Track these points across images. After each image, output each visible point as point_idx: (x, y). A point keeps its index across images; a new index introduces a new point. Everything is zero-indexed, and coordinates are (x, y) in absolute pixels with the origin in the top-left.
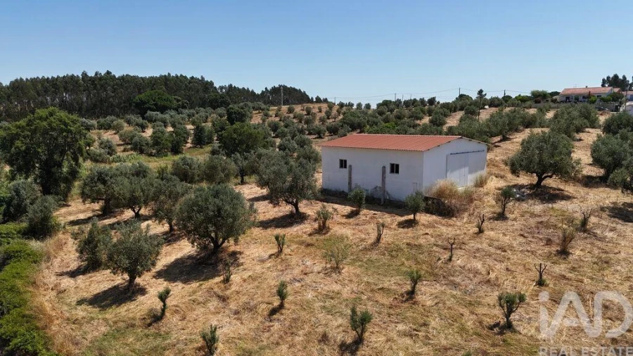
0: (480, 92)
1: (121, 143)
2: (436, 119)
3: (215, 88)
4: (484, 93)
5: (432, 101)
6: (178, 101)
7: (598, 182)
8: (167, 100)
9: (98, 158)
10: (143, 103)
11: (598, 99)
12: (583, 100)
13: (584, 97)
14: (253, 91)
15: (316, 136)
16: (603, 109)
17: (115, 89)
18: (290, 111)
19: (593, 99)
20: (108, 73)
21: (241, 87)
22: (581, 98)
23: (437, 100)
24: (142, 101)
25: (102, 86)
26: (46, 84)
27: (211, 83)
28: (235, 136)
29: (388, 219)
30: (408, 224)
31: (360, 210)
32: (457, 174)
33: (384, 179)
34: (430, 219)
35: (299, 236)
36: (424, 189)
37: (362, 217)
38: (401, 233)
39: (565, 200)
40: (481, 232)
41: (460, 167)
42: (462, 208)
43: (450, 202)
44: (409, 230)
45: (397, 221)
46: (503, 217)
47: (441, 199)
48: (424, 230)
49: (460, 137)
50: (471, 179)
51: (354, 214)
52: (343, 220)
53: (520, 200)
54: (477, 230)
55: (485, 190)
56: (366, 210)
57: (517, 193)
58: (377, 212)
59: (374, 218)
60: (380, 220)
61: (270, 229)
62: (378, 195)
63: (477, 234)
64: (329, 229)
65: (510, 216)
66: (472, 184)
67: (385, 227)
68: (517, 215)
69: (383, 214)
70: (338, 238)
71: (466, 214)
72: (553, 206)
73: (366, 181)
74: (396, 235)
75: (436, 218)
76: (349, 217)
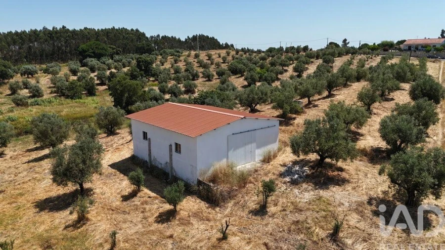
0: (345, 41)
1: (52, 85)
2: (298, 66)
3: (147, 38)
4: (347, 42)
5: (306, 48)
6: (113, 49)
7: (384, 157)
8: (103, 49)
9: (19, 102)
10: (84, 51)
11: (433, 49)
12: (421, 49)
13: (422, 47)
14: (179, 39)
15: (207, 79)
16: (436, 58)
17: (67, 40)
18: (197, 56)
19: (428, 48)
20: (64, 27)
21: (170, 36)
22: (420, 48)
23: (310, 47)
24: (83, 50)
25: (57, 38)
26: (15, 37)
27: (143, 34)
28: (118, 87)
29: (156, 206)
30: (166, 217)
31: (139, 190)
32: (241, 151)
33: (171, 156)
34: (196, 207)
35: (56, 228)
36: (198, 173)
37: (136, 201)
38: (148, 232)
39: (339, 185)
40: (225, 237)
41: (245, 144)
42: (230, 195)
43: (221, 188)
44: (161, 226)
45: (161, 210)
46: (261, 211)
47: (211, 184)
48: (175, 228)
49: (243, 117)
50: (259, 154)
51: (133, 194)
52: (117, 203)
53: (294, 183)
54: (220, 235)
55: (269, 167)
56: (146, 191)
57: (296, 172)
58: (153, 194)
59: (146, 203)
60: (147, 207)
61: (43, 213)
62: (168, 170)
63: (220, 240)
64: (88, 219)
65: (272, 209)
66: (261, 158)
67: (145, 218)
68: (279, 208)
69: (156, 198)
70: (85, 236)
71: (232, 202)
72: (322, 193)
73: (161, 156)
74: (143, 234)
75: (203, 205)
76: (126, 198)
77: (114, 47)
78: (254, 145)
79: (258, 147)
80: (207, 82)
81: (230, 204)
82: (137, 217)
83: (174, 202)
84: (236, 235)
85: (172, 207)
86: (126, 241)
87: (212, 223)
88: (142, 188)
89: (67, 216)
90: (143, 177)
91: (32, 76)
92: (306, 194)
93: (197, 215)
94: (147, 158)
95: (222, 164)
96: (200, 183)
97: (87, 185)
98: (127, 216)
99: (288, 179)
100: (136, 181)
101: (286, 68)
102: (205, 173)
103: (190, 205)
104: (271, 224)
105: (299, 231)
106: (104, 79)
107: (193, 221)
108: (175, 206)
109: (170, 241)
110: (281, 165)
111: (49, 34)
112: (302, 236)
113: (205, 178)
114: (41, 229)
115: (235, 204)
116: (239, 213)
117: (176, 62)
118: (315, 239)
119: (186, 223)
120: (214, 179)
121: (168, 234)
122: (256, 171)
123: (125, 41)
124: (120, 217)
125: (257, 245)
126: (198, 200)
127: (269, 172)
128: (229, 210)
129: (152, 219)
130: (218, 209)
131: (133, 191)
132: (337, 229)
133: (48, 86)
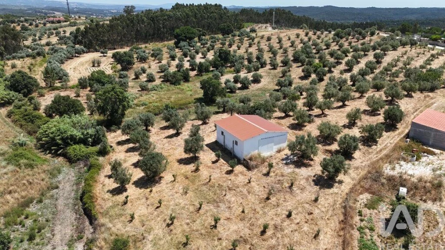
1: (159, 70)
6: (200, 31)
8: (192, 33)
15: (272, 67)
29: (225, 168)
30: (229, 172)
31: (219, 160)
32: (265, 147)
33: (233, 146)
34: (242, 170)
35: (188, 172)
36: (244, 155)
37: (218, 164)
38: (222, 177)
39: (306, 167)
40: (250, 182)
41: (268, 143)
42: (256, 166)
43: (252, 163)
44: (227, 176)
45: (228, 169)
46: (267, 174)
47: (249, 161)
48: (232, 177)
49: (267, 131)
50: (276, 148)
51: (216, 161)
52: (210, 164)
53: (287, 164)
54: (248, 182)
55: (279, 155)
56: (222, 160)
57: (290, 159)
58: (225, 162)
59: (221, 165)
60: (222, 167)
61: (181, 165)
62: (232, 151)
63: (248, 183)
64: (199, 170)
65: (272, 174)
66: (277, 150)
67: (221, 172)
68: (275, 174)
69: (226, 164)
70: (199, 176)
71: (257, 170)
72: (297, 170)
73: (229, 144)
74: (220, 178)
75: (245, 169)
76: (214, 163)
77: (201, 29)
78: (273, 144)
79: (275, 145)
80: (272, 71)
81: (256, 170)
82: (218, 171)
83: (232, 167)
84: (254, 182)
85: (232, 169)
86: (214, 179)
87: (247, 177)
88: (220, 158)
89: (192, 167)
90: (221, 154)
91: (145, 61)
92: (290, 169)
93: (241, 173)
94: (223, 144)
95: (255, 152)
96: (244, 160)
97: (197, 155)
98: (214, 170)
99: (284, 162)
100: (218, 156)
101: (341, 61)
102: (247, 156)
103: (239, 168)
104: (269, 180)
105: (279, 183)
106: (194, 66)
107: (240, 175)
108: (233, 168)
109: (230, 181)
110: (285, 155)
111: (151, 17)
112: (279, 185)
113: (247, 158)
114: (182, 171)
115: (258, 171)
116: (258, 174)
117: (250, 46)
118: (283, 187)
119: (236, 175)
120: (251, 159)
121: (230, 178)
122: (271, 157)
123: (210, 20)
124: (212, 170)
125: (261, 186)
126: (243, 167)
127: (277, 158)
128: (254, 173)
129: (224, 173)
130: (250, 172)
131: (217, 160)
132: (292, 185)
133: (157, 71)
